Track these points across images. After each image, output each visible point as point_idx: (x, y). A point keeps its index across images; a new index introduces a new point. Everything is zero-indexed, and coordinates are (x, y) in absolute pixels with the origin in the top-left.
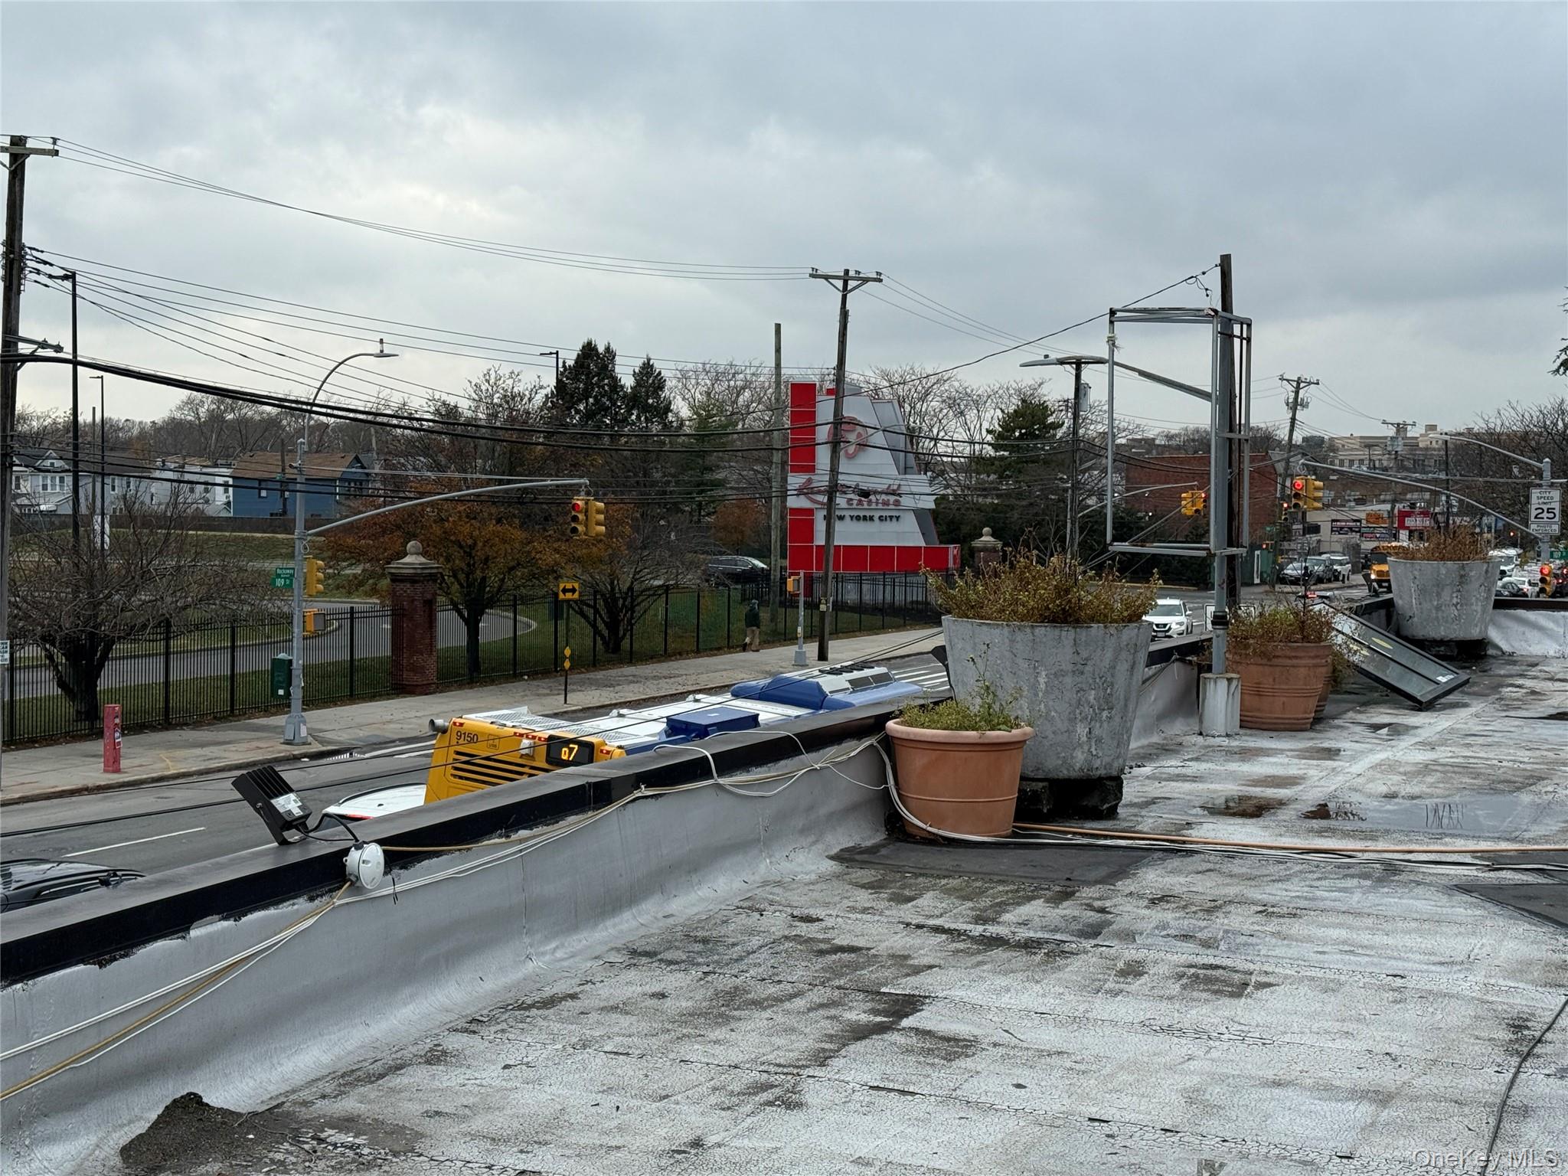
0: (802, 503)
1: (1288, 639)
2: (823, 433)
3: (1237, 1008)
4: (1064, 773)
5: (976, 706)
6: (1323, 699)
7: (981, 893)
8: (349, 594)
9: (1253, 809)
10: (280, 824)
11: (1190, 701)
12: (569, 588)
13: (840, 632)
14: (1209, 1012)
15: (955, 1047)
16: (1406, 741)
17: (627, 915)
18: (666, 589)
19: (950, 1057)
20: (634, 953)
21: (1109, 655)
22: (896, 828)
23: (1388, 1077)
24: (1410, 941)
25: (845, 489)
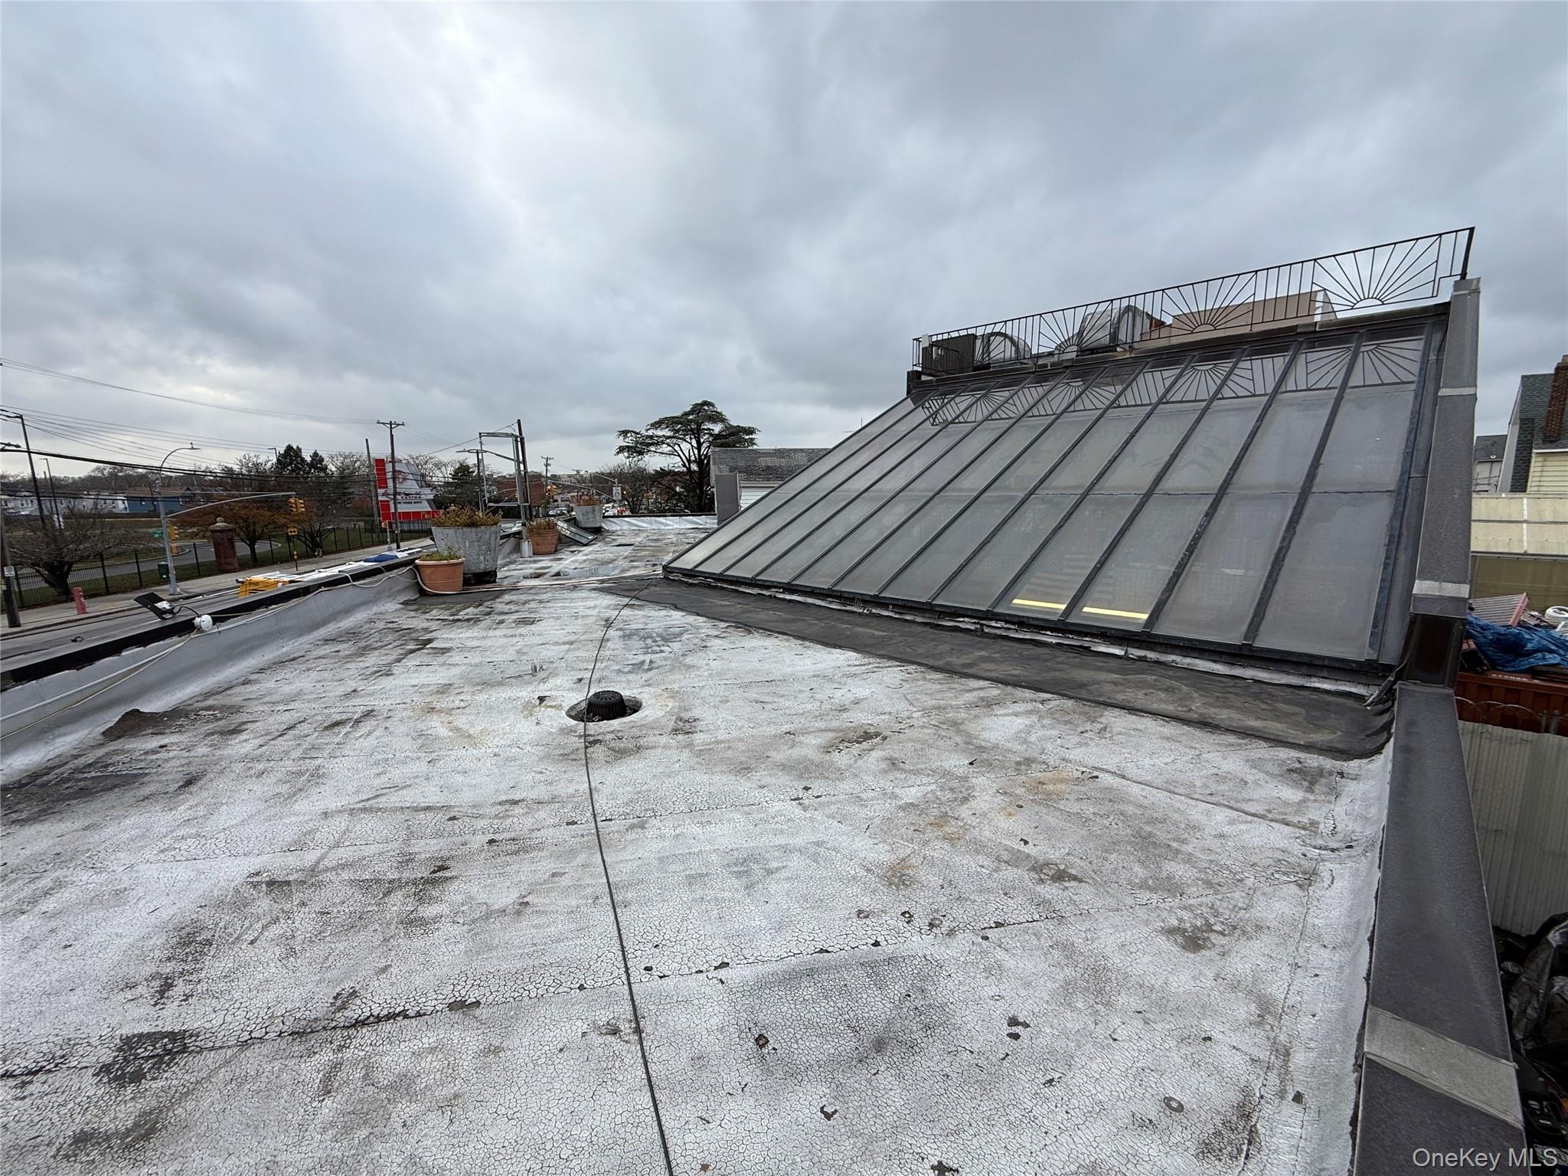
0: (384, 498)
1: (545, 529)
2: (389, 475)
3: (532, 627)
4: (478, 571)
5: (446, 553)
6: (557, 545)
7: (453, 608)
8: (192, 539)
9: (538, 576)
10: (160, 613)
11: (517, 549)
12: (292, 531)
13: (403, 540)
14: (524, 630)
15: (445, 651)
16: (581, 554)
17: (322, 629)
18: (334, 529)
19: (443, 653)
20: (326, 640)
21: (488, 535)
22: (423, 593)
23: (573, 638)
24: (580, 604)
25: (400, 494)
